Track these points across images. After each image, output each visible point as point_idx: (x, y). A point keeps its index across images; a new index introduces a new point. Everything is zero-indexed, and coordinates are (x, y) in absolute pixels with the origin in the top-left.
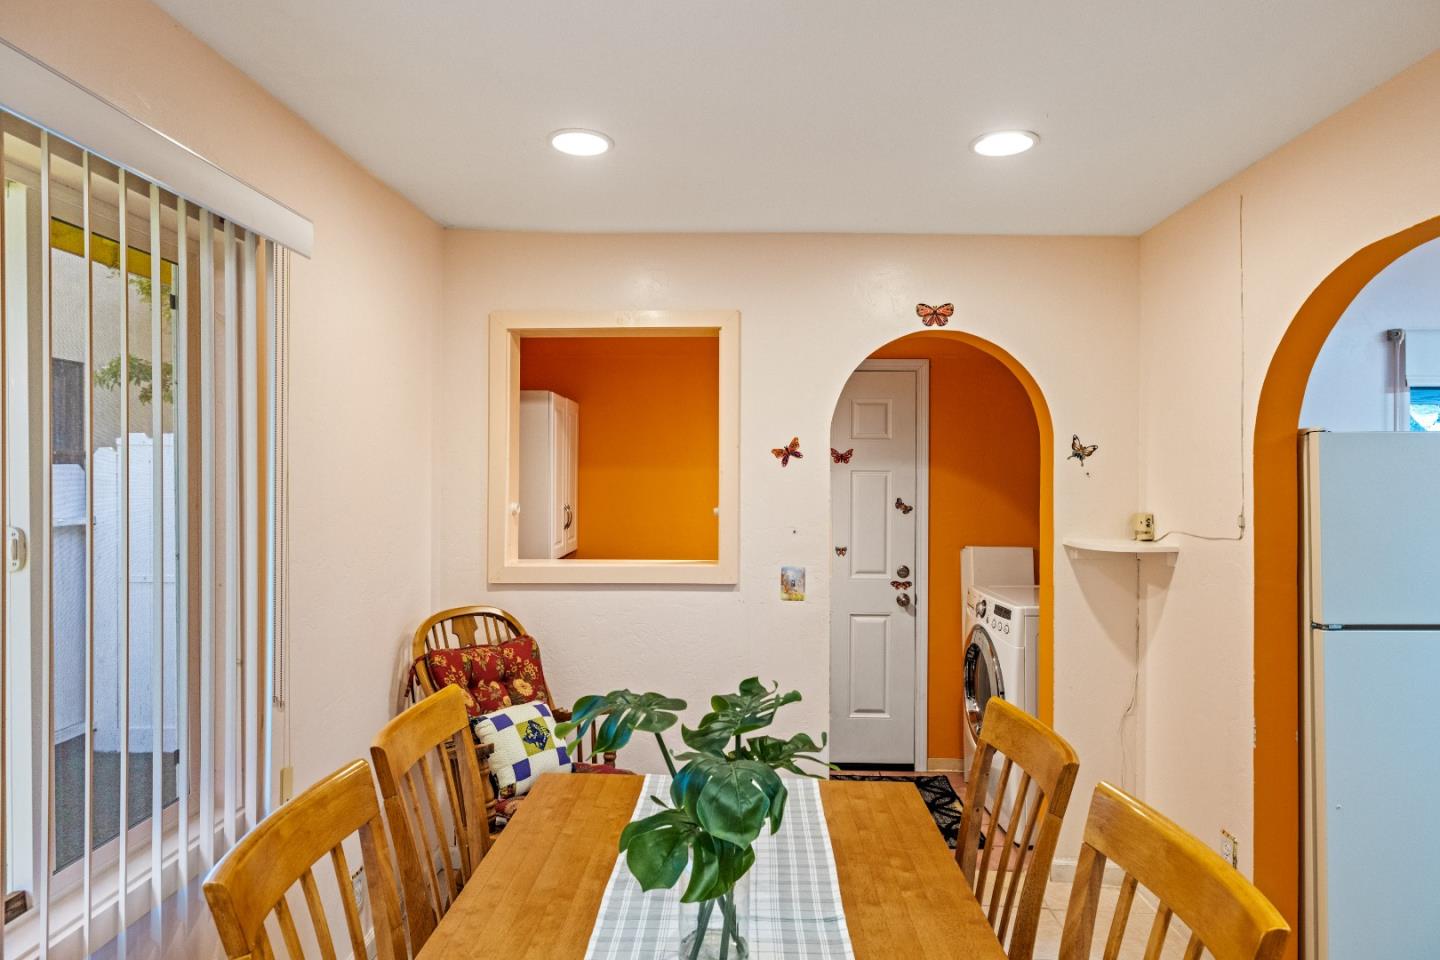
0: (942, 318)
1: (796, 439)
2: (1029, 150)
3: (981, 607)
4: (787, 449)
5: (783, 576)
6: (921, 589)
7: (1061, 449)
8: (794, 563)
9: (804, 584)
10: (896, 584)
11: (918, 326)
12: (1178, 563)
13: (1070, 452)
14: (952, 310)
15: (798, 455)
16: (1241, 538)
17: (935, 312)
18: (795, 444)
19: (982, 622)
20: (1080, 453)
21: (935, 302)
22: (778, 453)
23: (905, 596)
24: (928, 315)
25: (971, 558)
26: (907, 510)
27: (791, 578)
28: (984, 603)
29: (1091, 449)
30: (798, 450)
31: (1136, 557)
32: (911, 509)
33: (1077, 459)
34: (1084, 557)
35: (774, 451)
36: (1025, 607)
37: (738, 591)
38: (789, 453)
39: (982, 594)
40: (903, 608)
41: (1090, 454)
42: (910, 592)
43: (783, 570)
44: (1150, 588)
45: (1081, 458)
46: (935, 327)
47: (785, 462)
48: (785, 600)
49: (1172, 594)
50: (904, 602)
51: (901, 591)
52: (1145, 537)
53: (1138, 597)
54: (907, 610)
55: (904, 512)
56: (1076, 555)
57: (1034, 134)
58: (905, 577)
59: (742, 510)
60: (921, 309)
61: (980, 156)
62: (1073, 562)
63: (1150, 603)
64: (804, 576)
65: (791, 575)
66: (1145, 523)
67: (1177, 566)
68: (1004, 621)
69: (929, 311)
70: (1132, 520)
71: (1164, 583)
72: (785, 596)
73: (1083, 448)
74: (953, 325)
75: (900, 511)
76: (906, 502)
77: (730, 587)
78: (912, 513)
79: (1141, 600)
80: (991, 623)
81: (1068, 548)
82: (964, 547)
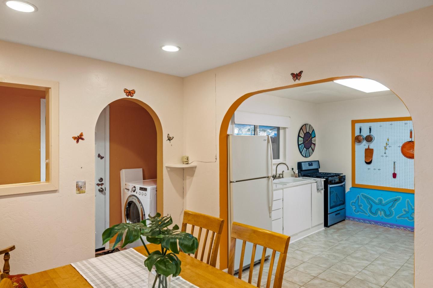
0: (132, 94)
1: (82, 133)
2: (177, 51)
3: (134, 189)
4: (78, 137)
5: (77, 185)
6: (107, 185)
7: (165, 138)
8: (81, 180)
9: (85, 187)
10: (98, 185)
11: (124, 96)
12: (196, 169)
13: (167, 139)
14: (135, 92)
15: (83, 139)
16: (216, 162)
17: (130, 92)
18: (81, 135)
19: (134, 194)
20: (170, 139)
21: (130, 89)
22: (75, 138)
23: (101, 188)
24: (127, 93)
25: (124, 173)
26: (102, 158)
27: (80, 185)
28: (135, 187)
29: (172, 138)
30: (83, 137)
31: (183, 169)
32: (103, 157)
33: (169, 141)
34: (172, 170)
35: (73, 138)
36: (152, 187)
37: (59, 192)
38: (79, 138)
39: (133, 184)
40: (101, 193)
41: (172, 139)
42: (103, 187)
43: (77, 182)
44: (188, 177)
45: (170, 140)
46: (130, 97)
47: (78, 141)
48: (77, 193)
49: (195, 178)
50: (101, 191)
51: (100, 187)
52: (187, 163)
53: (183, 180)
54: (102, 193)
55: (101, 159)
56: (169, 169)
57: (179, 48)
58: (101, 182)
59: (60, 160)
60: (125, 90)
61: (163, 50)
62: (168, 171)
63: (188, 181)
64: (85, 184)
65: (80, 184)
66: (186, 159)
67: (196, 170)
68: (144, 192)
69: (128, 91)
70: (183, 158)
71: (192, 175)
72: (78, 192)
73: (170, 138)
74: (135, 97)
75: (99, 158)
76: (102, 155)
77: (55, 191)
78: (104, 159)
79: (184, 181)
80: (139, 194)
81: (167, 167)
82: (121, 170)
